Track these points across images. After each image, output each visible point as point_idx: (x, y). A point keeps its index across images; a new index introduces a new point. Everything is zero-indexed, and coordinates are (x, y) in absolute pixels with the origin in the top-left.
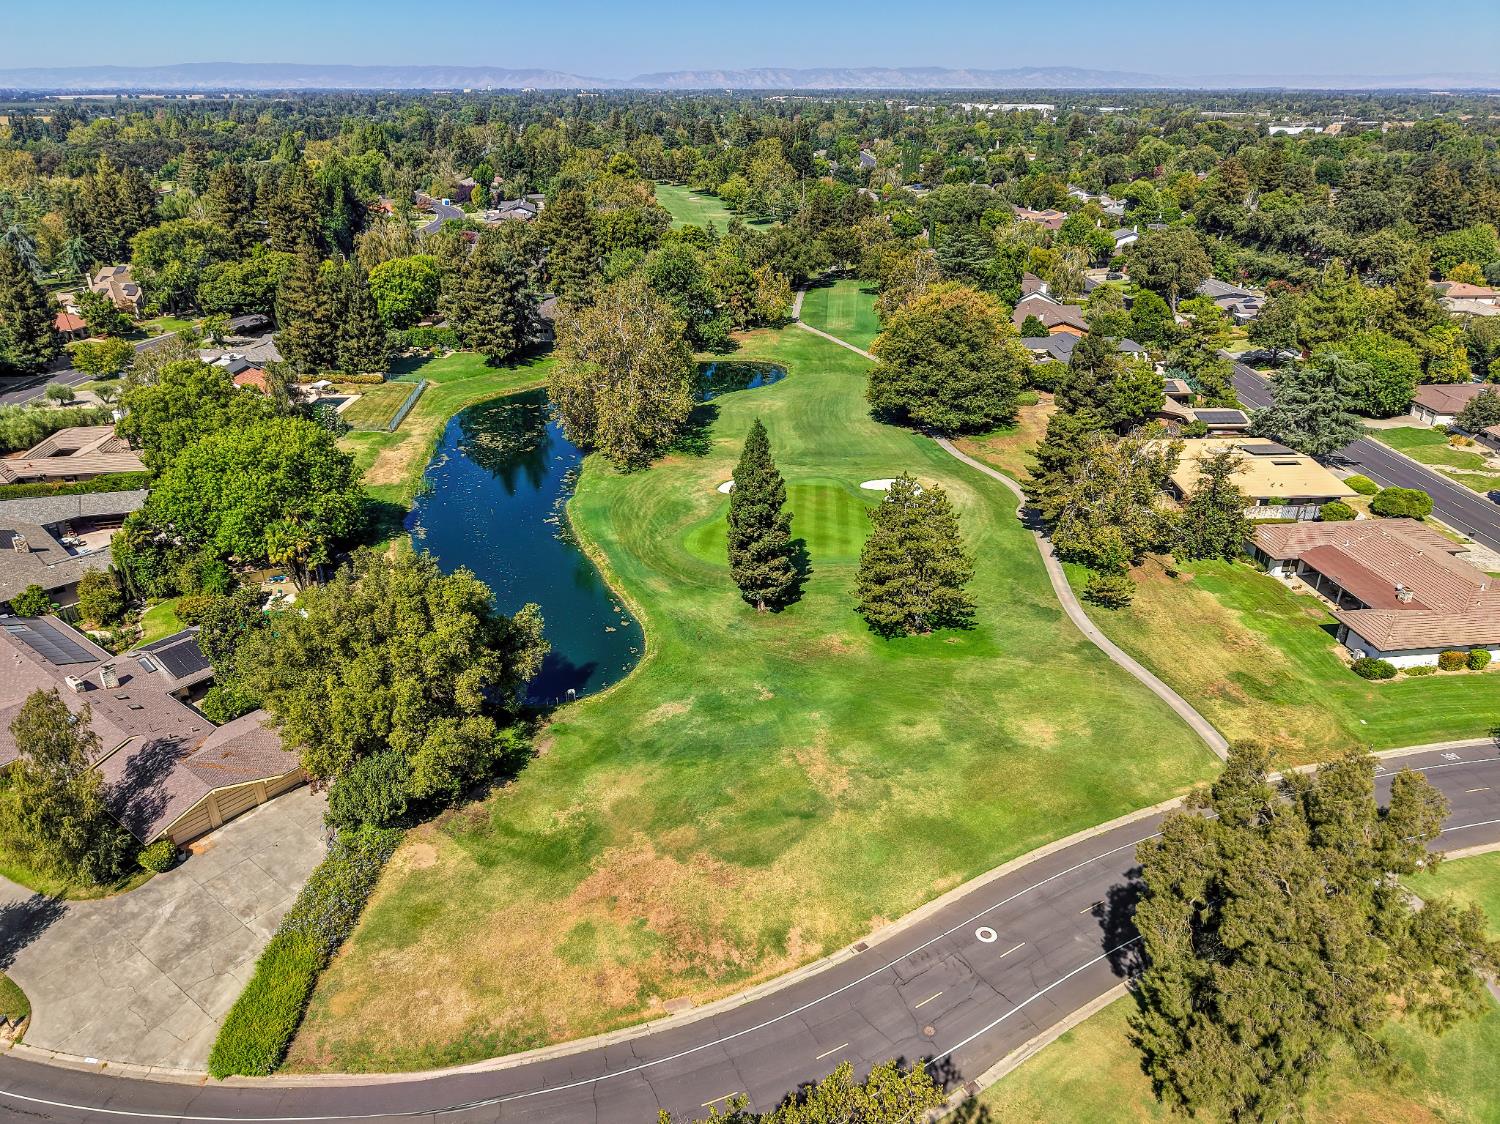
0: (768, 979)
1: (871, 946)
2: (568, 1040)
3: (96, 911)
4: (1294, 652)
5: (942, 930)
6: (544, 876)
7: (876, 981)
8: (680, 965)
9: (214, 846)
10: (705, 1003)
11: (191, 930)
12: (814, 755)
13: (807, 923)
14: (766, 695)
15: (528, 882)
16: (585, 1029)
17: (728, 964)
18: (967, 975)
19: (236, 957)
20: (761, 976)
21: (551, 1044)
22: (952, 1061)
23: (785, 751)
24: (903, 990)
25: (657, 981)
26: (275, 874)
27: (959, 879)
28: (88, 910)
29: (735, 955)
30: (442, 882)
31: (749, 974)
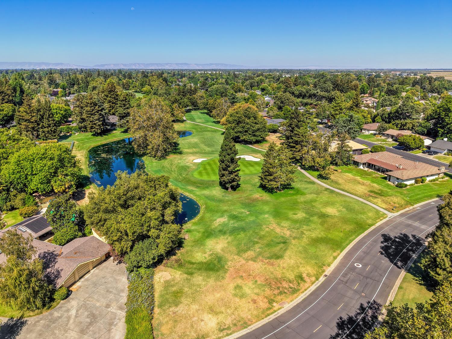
0: (306, 290)
1: (328, 275)
2: (255, 323)
3: (41, 319)
4: (379, 184)
5: (345, 267)
6: (213, 274)
7: (338, 284)
8: (276, 292)
9: (80, 287)
10: (291, 301)
11: (88, 317)
12: (274, 226)
13: (306, 272)
14: (247, 213)
15: (209, 277)
16: (259, 318)
17: (291, 288)
18: (362, 277)
19: (113, 323)
20: (303, 289)
21: (250, 325)
22: (376, 301)
23: (264, 226)
24: (347, 285)
25: (272, 298)
26: (112, 292)
27: (339, 252)
28: (37, 319)
29: (291, 285)
30: (178, 283)
31: (299, 290)
